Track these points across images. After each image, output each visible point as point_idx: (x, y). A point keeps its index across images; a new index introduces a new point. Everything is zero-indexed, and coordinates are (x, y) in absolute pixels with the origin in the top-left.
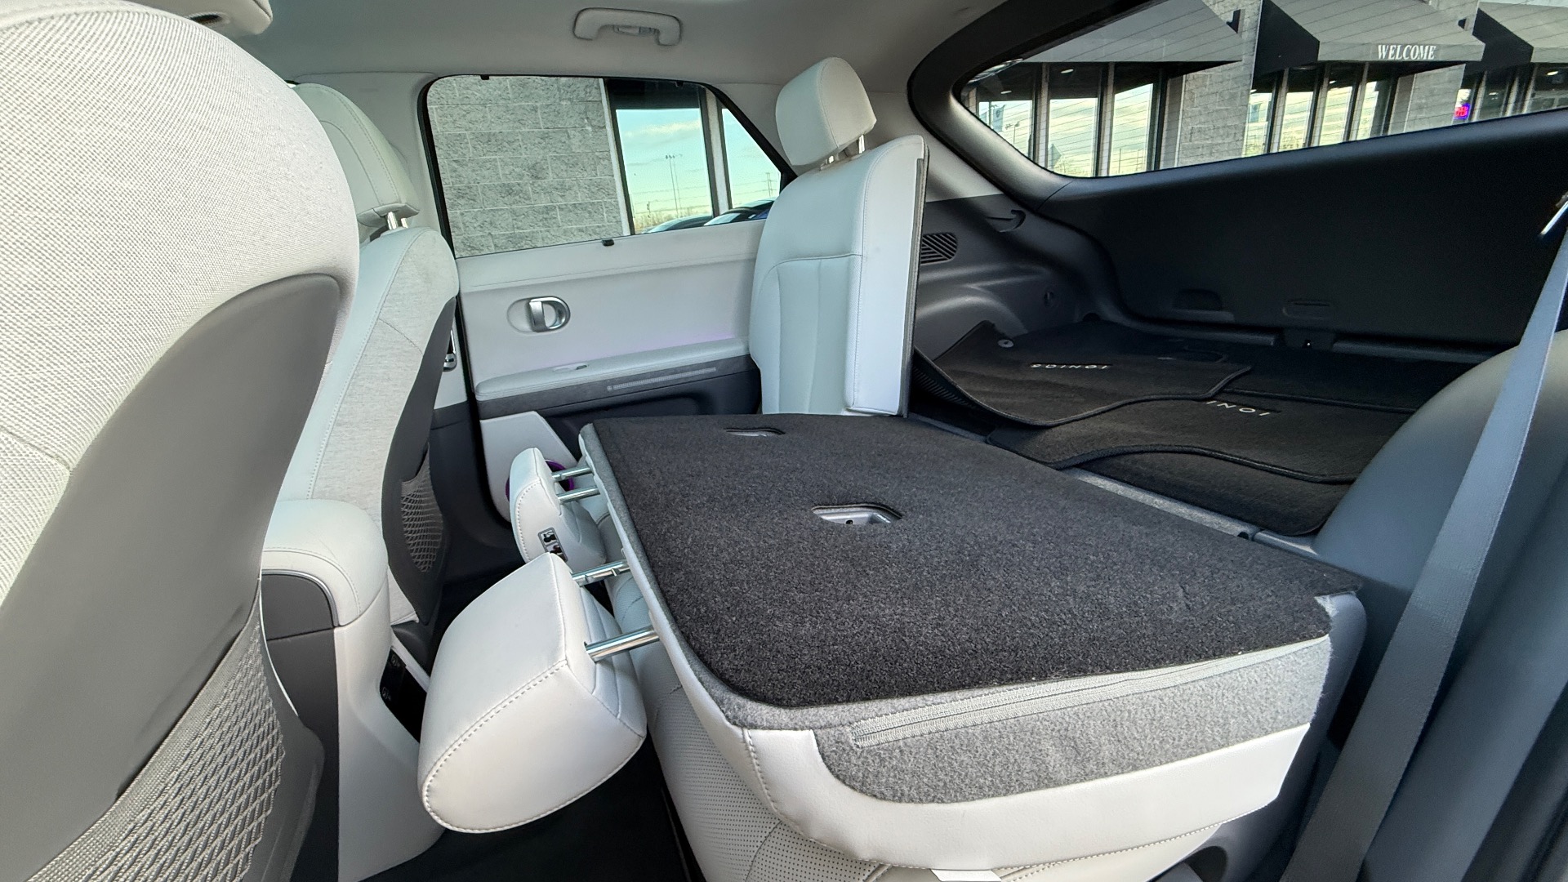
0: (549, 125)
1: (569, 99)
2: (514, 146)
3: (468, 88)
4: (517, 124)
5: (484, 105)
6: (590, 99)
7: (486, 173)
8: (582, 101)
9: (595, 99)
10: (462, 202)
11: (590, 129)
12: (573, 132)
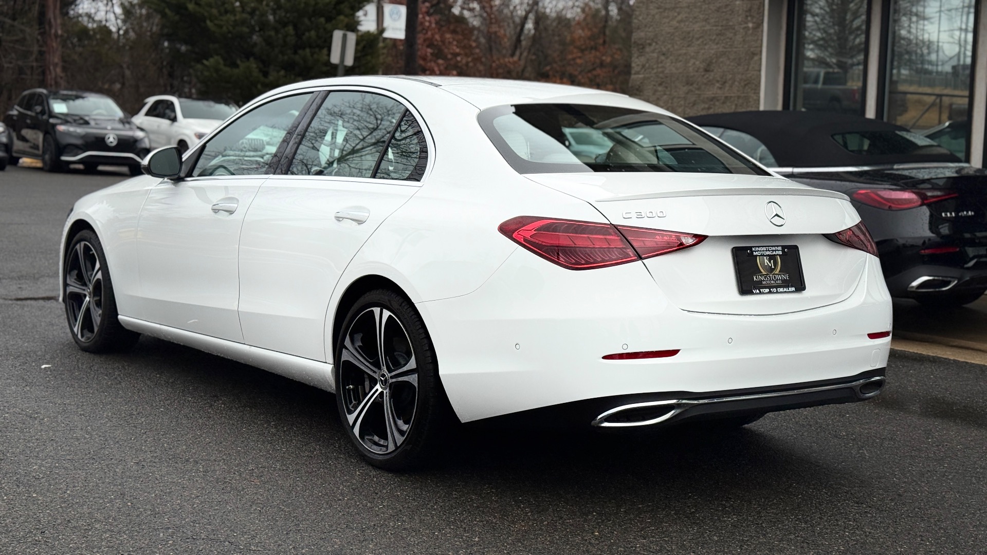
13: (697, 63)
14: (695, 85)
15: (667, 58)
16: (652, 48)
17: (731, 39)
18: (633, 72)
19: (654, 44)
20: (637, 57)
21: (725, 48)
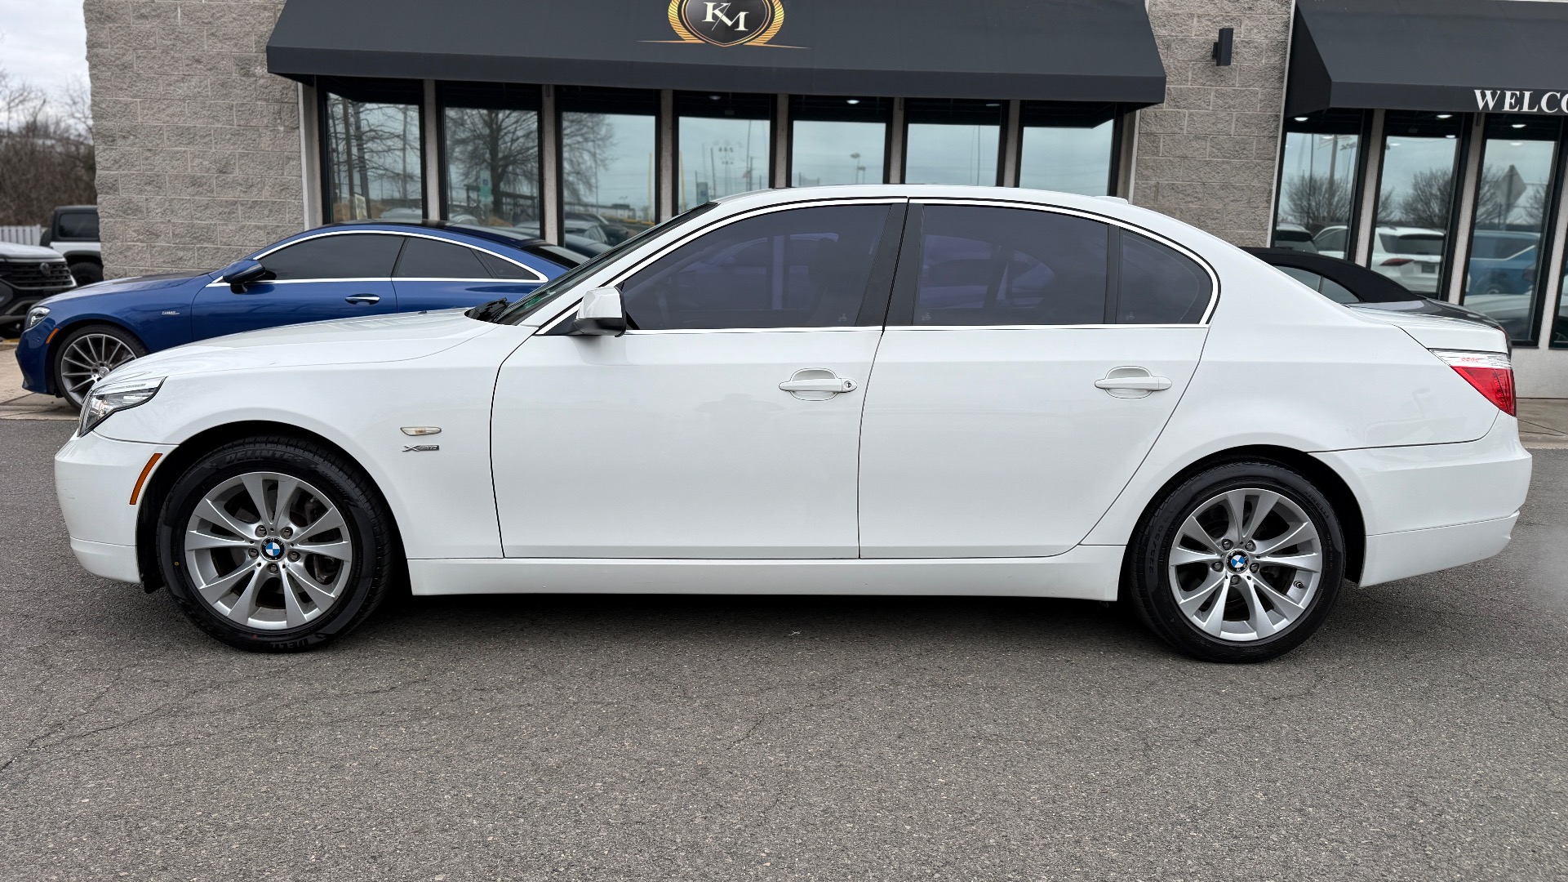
0: (242, 122)
1: (265, 100)
2: (208, 139)
3: (171, 85)
4: (210, 120)
5: (184, 101)
6: (286, 100)
7: (176, 163)
8: (277, 101)
9: (291, 101)
10: (148, 188)
11: (282, 129)
12: (265, 131)
13: (207, 163)
14: (205, 187)
15: (155, 154)
16: (129, 142)
17: (254, 140)
18: (98, 166)
19: (132, 137)
20: (104, 150)
21: (246, 150)
